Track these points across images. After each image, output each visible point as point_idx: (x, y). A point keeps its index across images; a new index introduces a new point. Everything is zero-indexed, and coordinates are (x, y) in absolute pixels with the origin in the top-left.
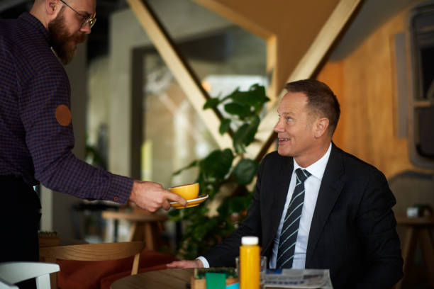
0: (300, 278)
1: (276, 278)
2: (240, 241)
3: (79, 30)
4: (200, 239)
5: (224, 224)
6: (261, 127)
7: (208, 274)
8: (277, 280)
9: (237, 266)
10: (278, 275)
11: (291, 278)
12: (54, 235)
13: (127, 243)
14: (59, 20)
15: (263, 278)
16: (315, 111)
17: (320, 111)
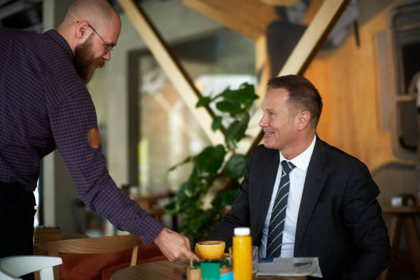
2: (233, 231)
3: (102, 57)
4: (195, 231)
5: (218, 216)
6: (251, 123)
7: (202, 264)
10: (270, 264)
11: (282, 267)
12: (57, 229)
13: (127, 236)
15: (255, 266)
17: (302, 105)
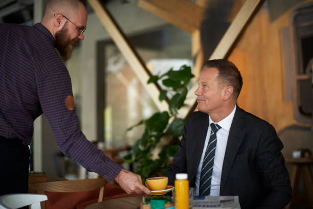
0: (218, 202)
1: (200, 203)
3: (77, 37)
5: (164, 164)
6: (188, 95)
7: (152, 201)
8: (201, 204)
9: (173, 194)
10: (202, 201)
11: (211, 202)
12: (43, 174)
13: (96, 179)
14: (64, 31)
15: (191, 203)
16: (224, 82)
17: (228, 81)
